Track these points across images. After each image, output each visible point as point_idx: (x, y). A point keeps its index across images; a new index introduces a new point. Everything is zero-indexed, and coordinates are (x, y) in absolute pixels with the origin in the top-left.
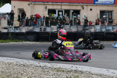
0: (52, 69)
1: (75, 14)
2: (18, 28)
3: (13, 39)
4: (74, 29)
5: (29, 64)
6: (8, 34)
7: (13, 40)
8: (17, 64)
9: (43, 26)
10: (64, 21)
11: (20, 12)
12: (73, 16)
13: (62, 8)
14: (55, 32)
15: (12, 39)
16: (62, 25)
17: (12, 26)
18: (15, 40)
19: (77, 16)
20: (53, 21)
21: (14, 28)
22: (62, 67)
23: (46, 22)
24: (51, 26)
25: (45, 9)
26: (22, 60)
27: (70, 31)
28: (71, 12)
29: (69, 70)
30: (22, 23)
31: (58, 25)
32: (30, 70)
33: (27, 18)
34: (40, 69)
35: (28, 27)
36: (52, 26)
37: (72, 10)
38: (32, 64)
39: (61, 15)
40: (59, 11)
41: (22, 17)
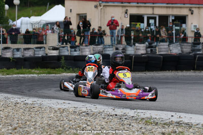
0: (136, 120)
1: (177, 22)
2: (78, 48)
3: (69, 67)
4: (175, 50)
5: (96, 111)
6: (59, 58)
7: (69, 69)
8: (76, 111)
9: (122, 44)
10: (158, 36)
11: (80, 19)
12: (174, 26)
13: (155, 13)
14: (143, 54)
15: (67, 68)
16: (154, 43)
17: (66, 44)
18: (71, 69)
19: (181, 26)
20: (139, 36)
21: (69, 49)
22: (154, 116)
23: (125, 37)
24: (134, 44)
25: (124, 14)
26: (84, 104)
27: (169, 53)
28: (171, 19)
29: (167, 121)
30: (84, 40)
31: (147, 43)
32: (97, 121)
33: (94, 29)
34: (116, 120)
35: (95, 47)
36: (137, 44)
37: (173, 15)
38: (101, 111)
39: (152, 25)
40: (149, 18)
41: (83, 28)
